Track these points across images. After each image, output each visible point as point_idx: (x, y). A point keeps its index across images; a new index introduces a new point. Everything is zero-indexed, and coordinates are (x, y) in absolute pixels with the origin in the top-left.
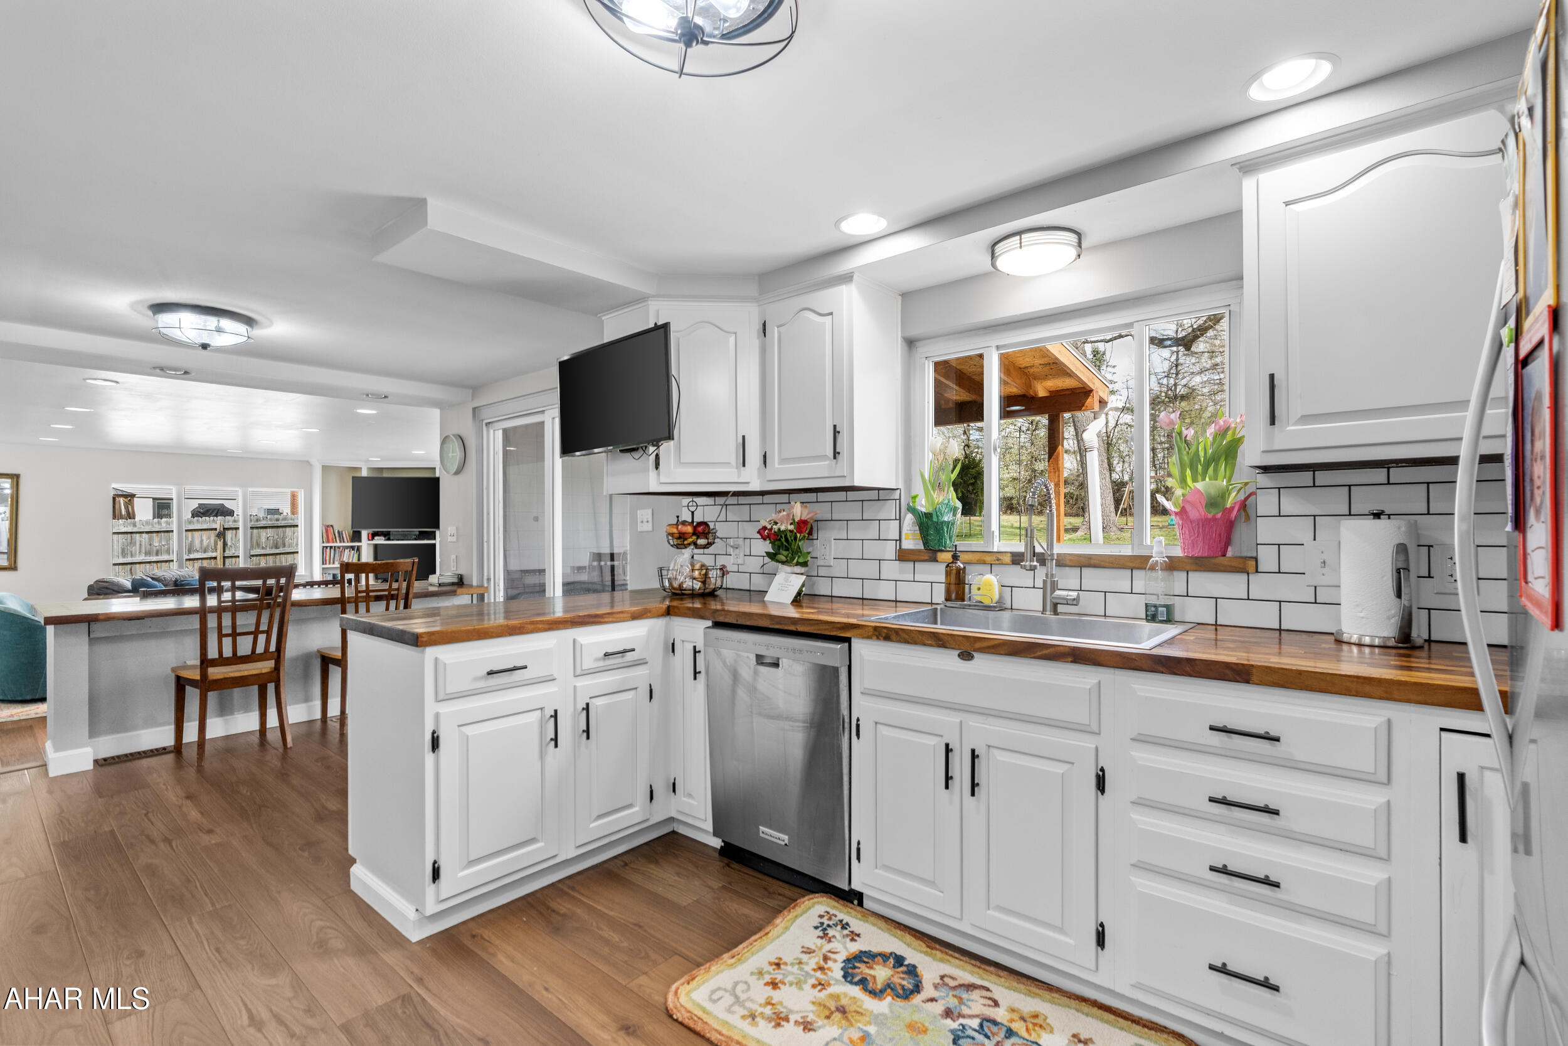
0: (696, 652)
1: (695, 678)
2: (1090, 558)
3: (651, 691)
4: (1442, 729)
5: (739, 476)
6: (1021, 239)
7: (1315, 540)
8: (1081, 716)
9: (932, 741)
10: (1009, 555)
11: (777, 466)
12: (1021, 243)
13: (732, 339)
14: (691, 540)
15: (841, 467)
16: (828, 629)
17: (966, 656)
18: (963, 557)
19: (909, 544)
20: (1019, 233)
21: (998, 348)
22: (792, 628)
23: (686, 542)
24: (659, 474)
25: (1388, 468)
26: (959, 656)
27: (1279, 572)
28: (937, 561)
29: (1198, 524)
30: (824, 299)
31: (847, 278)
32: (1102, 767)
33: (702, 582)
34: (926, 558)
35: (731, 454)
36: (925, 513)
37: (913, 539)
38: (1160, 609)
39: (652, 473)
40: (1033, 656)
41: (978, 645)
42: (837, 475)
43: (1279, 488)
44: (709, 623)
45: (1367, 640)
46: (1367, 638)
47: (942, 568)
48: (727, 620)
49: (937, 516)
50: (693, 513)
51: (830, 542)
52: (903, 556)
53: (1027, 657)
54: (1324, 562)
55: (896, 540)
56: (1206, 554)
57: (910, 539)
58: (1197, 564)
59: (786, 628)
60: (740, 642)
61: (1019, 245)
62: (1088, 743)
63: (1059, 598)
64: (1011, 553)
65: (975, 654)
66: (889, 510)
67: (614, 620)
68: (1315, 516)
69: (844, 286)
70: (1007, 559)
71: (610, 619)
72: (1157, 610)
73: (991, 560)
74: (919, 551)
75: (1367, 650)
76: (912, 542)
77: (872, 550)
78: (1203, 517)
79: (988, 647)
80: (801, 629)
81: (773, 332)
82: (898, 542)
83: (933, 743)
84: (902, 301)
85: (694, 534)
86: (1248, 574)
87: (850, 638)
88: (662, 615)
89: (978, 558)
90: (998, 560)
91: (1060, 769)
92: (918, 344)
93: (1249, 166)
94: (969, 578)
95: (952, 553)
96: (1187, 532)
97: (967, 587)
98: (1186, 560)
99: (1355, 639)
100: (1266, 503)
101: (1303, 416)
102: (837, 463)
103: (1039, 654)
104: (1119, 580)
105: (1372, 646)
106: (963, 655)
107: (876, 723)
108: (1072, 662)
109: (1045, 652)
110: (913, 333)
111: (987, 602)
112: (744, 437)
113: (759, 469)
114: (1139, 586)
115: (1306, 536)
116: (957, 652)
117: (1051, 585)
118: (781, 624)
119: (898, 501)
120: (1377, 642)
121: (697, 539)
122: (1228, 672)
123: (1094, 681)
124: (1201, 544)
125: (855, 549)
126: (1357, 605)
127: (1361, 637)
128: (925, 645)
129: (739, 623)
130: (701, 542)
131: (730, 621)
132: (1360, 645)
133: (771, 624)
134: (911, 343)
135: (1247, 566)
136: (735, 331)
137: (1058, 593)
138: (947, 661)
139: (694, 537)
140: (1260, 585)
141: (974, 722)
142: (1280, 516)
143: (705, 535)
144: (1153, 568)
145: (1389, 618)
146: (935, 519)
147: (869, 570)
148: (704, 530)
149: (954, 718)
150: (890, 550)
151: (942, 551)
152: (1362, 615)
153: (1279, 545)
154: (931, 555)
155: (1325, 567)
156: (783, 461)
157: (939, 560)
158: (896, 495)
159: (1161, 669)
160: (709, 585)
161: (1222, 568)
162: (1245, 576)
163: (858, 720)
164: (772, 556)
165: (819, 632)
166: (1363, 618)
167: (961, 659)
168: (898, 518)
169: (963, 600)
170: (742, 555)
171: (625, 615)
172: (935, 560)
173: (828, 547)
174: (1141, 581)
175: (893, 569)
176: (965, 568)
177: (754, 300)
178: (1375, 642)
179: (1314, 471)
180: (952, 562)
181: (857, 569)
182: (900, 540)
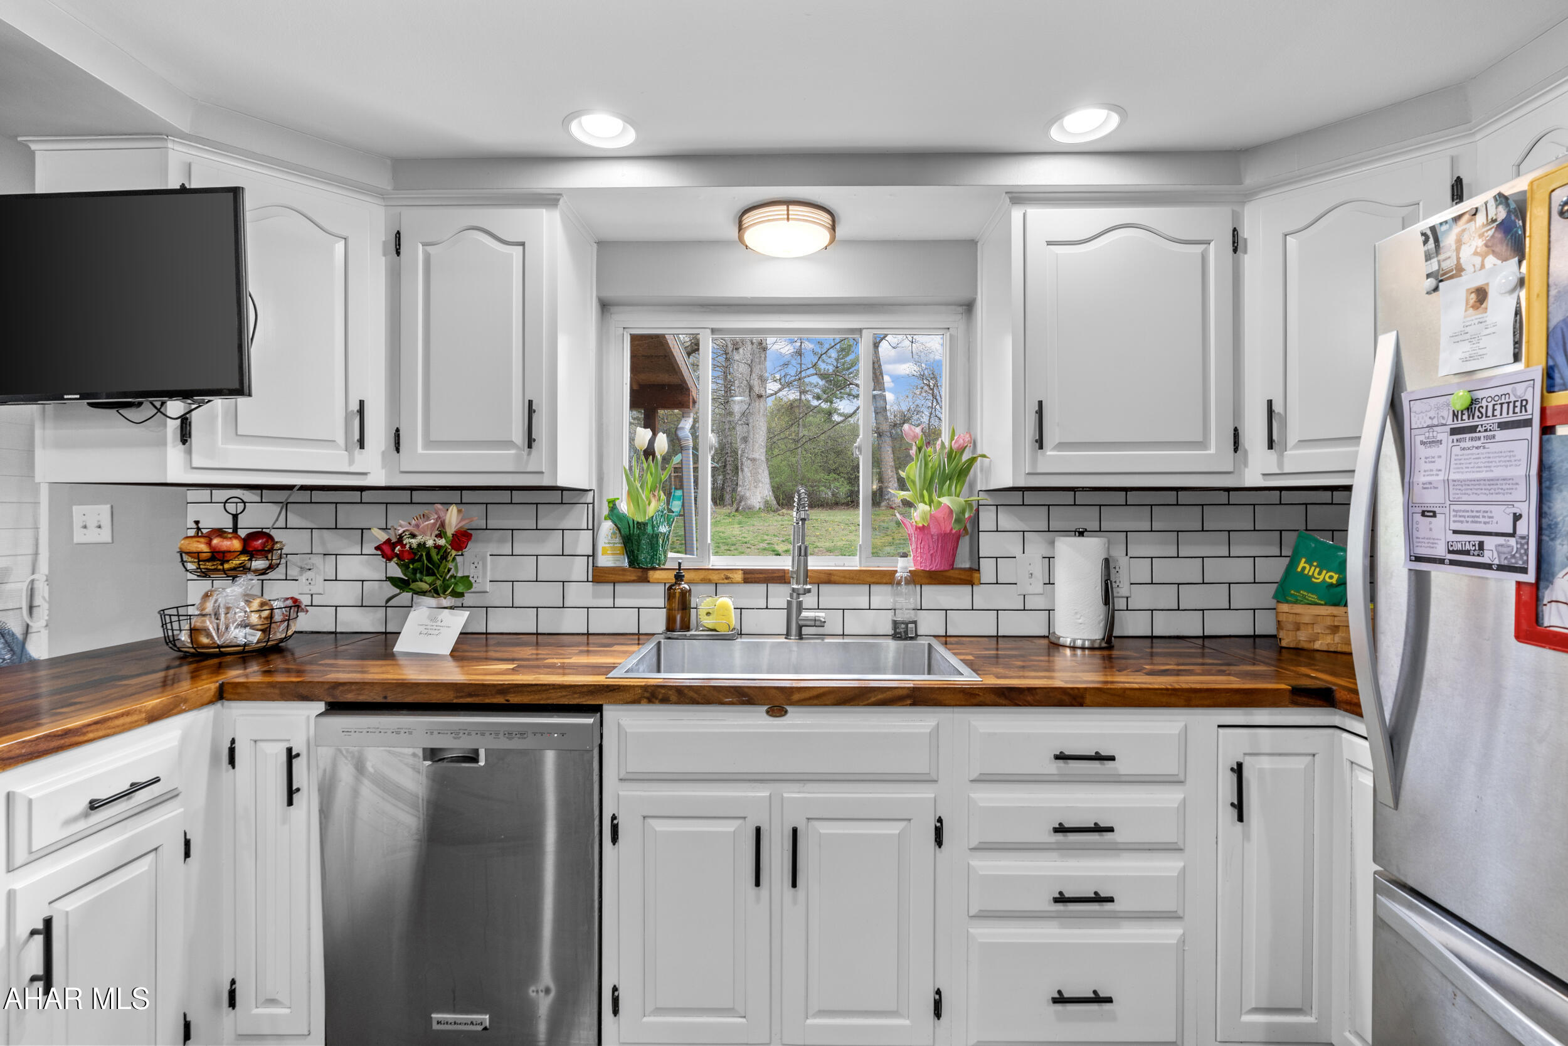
0: (291, 756)
1: (290, 803)
2: (830, 574)
3: (187, 843)
4: (1219, 726)
5: (351, 462)
6: (788, 210)
7: (1024, 553)
8: (920, 766)
9: (730, 827)
10: (741, 572)
11: (420, 450)
12: (788, 215)
13: (340, 246)
14: (236, 562)
15: (538, 460)
16: (565, 696)
17: (776, 711)
18: (687, 576)
19: (606, 560)
20: (788, 202)
21: (713, 331)
22: (500, 700)
23: (226, 566)
24: (189, 452)
25: (1075, 492)
26: (768, 712)
27: (997, 583)
28: (649, 582)
29: (938, 539)
30: (511, 220)
31: (550, 200)
32: (940, 817)
33: (263, 631)
34: (633, 578)
35: (336, 427)
36: (638, 523)
37: (613, 554)
38: (910, 625)
39: (174, 452)
40: (866, 703)
41: (796, 697)
42: (529, 470)
43: (997, 506)
44: (320, 707)
45: (1079, 643)
46: (1079, 641)
47: (660, 590)
48: (362, 698)
49: (653, 527)
50: (235, 517)
51: (484, 560)
52: (600, 576)
53: (858, 705)
54: (1032, 574)
55: (588, 556)
56: (942, 568)
57: (609, 554)
58: (931, 577)
59: (487, 701)
60: (398, 733)
61: (786, 217)
62: (925, 793)
63: (807, 619)
64: (742, 570)
65: (789, 708)
66: (578, 517)
67: (109, 731)
68: (1024, 532)
69: (544, 210)
70: (739, 577)
71: (101, 733)
72: (907, 627)
73: (719, 580)
74: (623, 570)
75: (1079, 652)
76: (611, 558)
77: (550, 568)
78: (943, 532)
79: (810, 698)
80: (514, 699)
81: (414, 251)
82: (591, 558)
83: (732, 829)
84: (598, 251)
85: (244, 552)
86: (972, 586)
87: (601, 706)
88: (211, 702)
89: (702, 577)
90: (727, 578)
91: (894, 829)
92: (613, 309)
93: (1019, 197)
94: (694, 601)
95: (675, 572)
96: (926, 547)
97: (693, 612)
98: (922, 574)
99: (1068, 642)
100: (987, 520)
101: (1060, 443)
102: (529, 454)
103: (873, 699)
104: (856, 596)
105: (1083, 648)
106: (773, 711)
107: (644, 817)
108: (911, 705)
109: (880, 696)
110: (610, 294)
111: (723, 630)
112: (362, 403)
113: (383, 453)
114: (876, 602)
115: (1016, 550)
116: (765, 708)
117: (794, 608)
118: (478, 695)
119: (591, 506)
120: (1087, 644)
121: (250, 560)
122: (1065, 698)
123: (933, 723)
124: (938, 559)
125: (526, 570)
126: (1076, 613)
127: (1074, 641)
128: (722, 703)
129: (389, 700)
130: (259, 564)
131: (370, 700)
132: (1073, 648)
133: (457, 697)
134: (605, 306)
135: (969, 577)
136: (344, 234)
137: (805, 614)
138: (755, 720)
139: (244, 558)
140: (983, 595)
141: (792, 793)
142: (997, 531)
143: (264, 553)
144: (899, 583)
145: (1099, 623)
146: (649, 529)
147: (549, 594)
148: (264, 545)
149: (762, 792)
150: (579, 568)
151: (654, 569)
152: (1080, 621)
153: (997, 558)
154: (640, 574)
155: (1031, 577)
156: (429, 443)
157: (651, 580)
158: (589, 498)
159: (1004, 703)
160: (275, 633)
161: (952, 581)
162: (970, 587)
163: (614, 818)
164: (401, 584)
165: (549, 702)
166: (1081, 624)
167: (771, 716)
168: (590, 527)
169: (688, 629)
170: (320, 579)
171: (135, 718)
172: (644, 580)
173: (480, 566)
174: (882, 596)
175: (582, 593)
176: (690, 590)
177: (381, 195)
178: (1085, 644)
179: (1023, 491)
180: (676, 583)
181: (526, 594)
182: (593, 556)
